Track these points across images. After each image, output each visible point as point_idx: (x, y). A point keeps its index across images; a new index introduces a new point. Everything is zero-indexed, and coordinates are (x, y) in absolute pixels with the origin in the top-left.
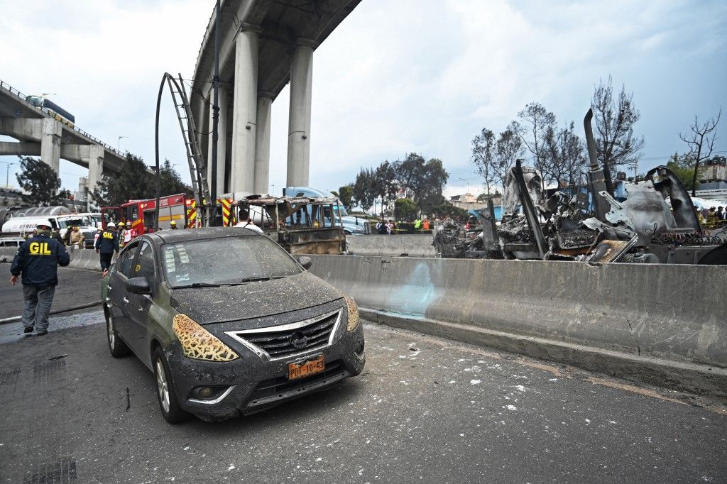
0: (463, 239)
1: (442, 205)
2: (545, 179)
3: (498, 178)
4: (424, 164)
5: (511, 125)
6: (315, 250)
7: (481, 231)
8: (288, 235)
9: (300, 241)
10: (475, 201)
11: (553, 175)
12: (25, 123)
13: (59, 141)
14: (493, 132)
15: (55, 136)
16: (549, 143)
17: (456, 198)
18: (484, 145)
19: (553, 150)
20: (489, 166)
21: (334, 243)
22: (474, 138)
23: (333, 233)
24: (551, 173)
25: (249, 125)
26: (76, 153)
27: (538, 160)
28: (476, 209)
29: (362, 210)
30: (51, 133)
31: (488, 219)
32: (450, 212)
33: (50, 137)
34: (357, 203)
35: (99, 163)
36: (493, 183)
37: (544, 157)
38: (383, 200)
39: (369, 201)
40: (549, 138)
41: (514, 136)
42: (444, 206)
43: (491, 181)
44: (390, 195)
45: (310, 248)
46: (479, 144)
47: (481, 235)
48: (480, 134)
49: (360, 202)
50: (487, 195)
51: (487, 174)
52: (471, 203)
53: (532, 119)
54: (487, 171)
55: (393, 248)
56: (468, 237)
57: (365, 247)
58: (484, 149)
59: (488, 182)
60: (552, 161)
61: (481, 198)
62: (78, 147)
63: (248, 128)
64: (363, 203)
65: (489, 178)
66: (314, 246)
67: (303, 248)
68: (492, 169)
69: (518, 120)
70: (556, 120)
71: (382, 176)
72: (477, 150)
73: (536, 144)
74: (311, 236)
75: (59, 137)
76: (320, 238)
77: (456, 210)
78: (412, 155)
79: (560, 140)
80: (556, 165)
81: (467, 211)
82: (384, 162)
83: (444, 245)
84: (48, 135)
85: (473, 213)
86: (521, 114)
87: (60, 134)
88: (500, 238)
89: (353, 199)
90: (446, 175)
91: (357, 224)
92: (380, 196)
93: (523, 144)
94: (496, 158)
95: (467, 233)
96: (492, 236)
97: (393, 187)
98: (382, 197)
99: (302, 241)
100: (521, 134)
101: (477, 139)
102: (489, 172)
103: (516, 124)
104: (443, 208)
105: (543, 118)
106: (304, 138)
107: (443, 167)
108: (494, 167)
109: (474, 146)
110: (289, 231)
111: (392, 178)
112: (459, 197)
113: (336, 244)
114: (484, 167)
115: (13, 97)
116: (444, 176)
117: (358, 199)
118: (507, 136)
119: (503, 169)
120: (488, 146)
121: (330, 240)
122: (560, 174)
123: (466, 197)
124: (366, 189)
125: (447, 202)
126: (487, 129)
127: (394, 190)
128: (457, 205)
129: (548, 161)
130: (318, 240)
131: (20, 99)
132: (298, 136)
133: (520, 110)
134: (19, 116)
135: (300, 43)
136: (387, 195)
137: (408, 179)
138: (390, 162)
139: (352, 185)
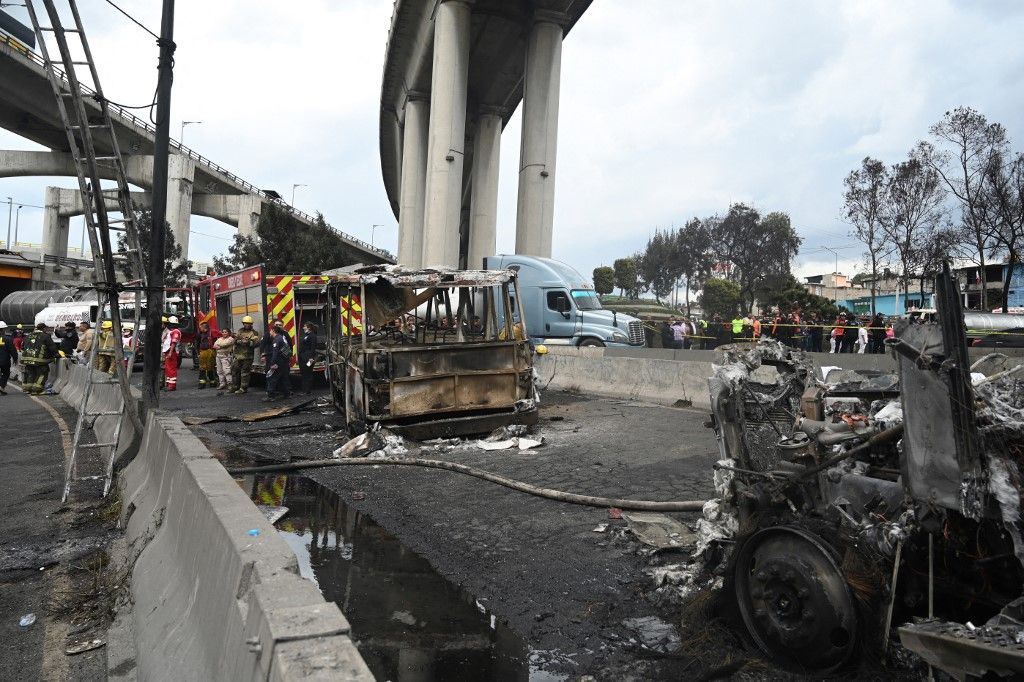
0: (811, 424)
1: (790, 291)
2: (986, 245)
3: (893, 245)
4: (759, 222)
5: (916, 149)
6: (452, 395)
7: (890, 395)
8: (384, 359)
9: (415, 372)
10: (849, 285)
11: (1001, 239)
12: (143, 162)
13: (190, 187)
14: (883, 165)
15: (184, 181)
16: (992, 181)
17: (815, 280)
18: (867, 186)
19: (1001, 194)
20: (876, 223)
21: (499, 379)
22: (847, 175)
23: (500, 355)
24: (996, 234)
25: (452, 154)
26: (222, 207)
27: (972, 212)
28: (851, 298)
29: (654, 297)
30: (178, 176)
31: (934, 367)
32: (802, 304)
33: (177, 183)
34: (647, 287)
35: (252, 223)
36: (883, 253)
37: (982, 205)
38: (688, 282)
39: (667, 281)
40: (993, 169)
41: (925, 168)
42: (792, 293)
43: (878, 250)
44: (701, 274)
45: (441, 390)
46: (858, 185)
47: (890, 413)
48: (859, 167)
49: (651, 285)
50: (870, 276)
51: (872, 237)
52: (842, 288)
53: (957, 137)
54: (872, 233)
55: (661, 385)
56: (836, 415)
57: (605, 379)
58: (866, 193)
59: (874, 252)
60: (999, 214)
61: (858, 279)
62: (225, 198)
63: (450, 159)
64: (656, 287)
65: (875, 246)
66: (450, 384)
67: (423, 389)
68: (881, 229)
69: (931, 139)
70: (1008, 136)
71: (688, 242)
72: (855, 195)
73: (967, 183)
74: (443, 362)
75: (190, 182)
76: (466, 367)
77: (814, 300)
78: (737, 207)
79: (1015, 174)
80: (1008, 221)
81: (834, 301)
82: (691, 220)
83: (748, 427)
84: (173, 179)
85: (845, 305)
86: (937, 130)
87: (191, 178)
88: (995, 463)
89: (639, 279)
90: (798, 240)
91: (615, 324)
92: (684, 276)
93: (942, 182)
94: (889, 209)
95: (831, 401)
96: (949, 441)
97: (706, 260)
98: (689, 276)
99: (420, 374)
100: (938, 164)
101: (855, 176)
102: (876, 235)
103: (926, 148)
104: (791, 297)
105: (979, 134)
106: (544, 175)
107: (792, 227)
108: (885, 227)
109: (848, 189)
110: (385, 350)
111: (705, 246)
112: (819, 278)
113: (506, 380)
114: (867, 225)
115: (125, 123)
116: (794, 243)
117: (648, 279)
118: (909, 170)
119: (903, 229)
120: (874, 188)
121: (490, 372)
122: (1015, 237)
123: (834, 279)
124: (662, 263)
125: (799, 286)
126: (872, 158)
127: (708, 265)
128: (817, 292)
129: (991, 214)
130: (460, 372)
131: (137, 126)
132: (535, 172)
133: (935, 122)
134: (136, 153)
135: (539, 18)
136: (697, 273)
137: (731, 248)
138: (701, 219)
139: (639, 258)
